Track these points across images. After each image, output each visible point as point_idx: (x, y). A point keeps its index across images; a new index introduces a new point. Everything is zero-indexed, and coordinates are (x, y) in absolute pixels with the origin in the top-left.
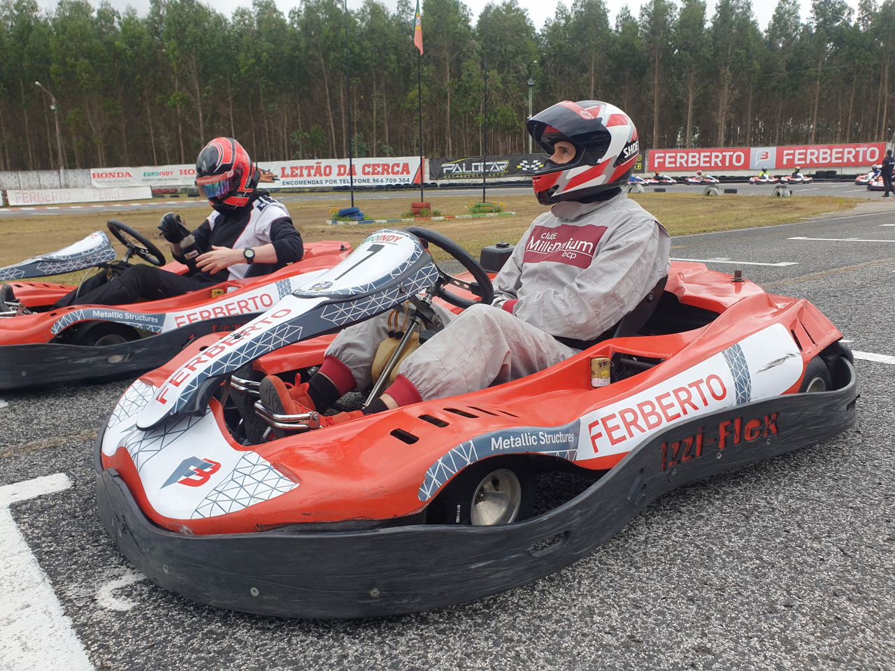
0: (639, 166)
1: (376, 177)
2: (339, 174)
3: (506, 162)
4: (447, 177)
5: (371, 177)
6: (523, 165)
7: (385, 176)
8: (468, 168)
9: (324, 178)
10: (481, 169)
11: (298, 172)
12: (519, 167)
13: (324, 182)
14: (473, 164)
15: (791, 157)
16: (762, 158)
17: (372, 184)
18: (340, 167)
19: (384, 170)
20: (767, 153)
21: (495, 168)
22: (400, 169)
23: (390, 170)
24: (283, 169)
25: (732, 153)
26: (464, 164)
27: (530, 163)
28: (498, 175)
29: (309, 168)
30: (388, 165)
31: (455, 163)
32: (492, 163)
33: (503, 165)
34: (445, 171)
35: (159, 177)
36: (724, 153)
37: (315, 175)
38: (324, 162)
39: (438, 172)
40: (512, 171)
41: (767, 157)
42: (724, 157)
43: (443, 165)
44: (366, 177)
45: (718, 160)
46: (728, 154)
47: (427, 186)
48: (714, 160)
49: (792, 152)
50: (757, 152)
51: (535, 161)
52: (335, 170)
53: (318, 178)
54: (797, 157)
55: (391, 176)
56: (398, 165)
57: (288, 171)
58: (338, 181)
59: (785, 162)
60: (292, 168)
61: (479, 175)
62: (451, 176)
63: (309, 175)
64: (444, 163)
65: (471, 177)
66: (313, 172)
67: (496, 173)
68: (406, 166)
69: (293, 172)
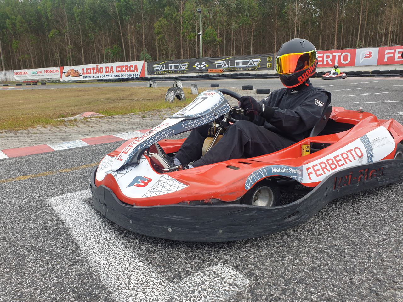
0: (270, 65)
1: (123, 73)
2: (106, 72)
3: (187, 64)
4: (156, 73)
5: (120, 73)
6: (197, 65)
7: (126, 73)
8: (167, 68)
9: (100, 74)
10: (173, 68)
11: (89, 71)
12: (194, 67)
13: (100, 76)
14: (169, 65)
15: (392, 55)
16: (366, 57)
17: (121, 77)
18: (106, 68)
19: (126, 69)
20: (370, 53)
21: (181, 68)
22: (133, 69)
23: (129, 69)
24: (83, 69)
25: (340, 54)
26: (165, 65)
27: (201, 64)
28: (183, 72)
29: (93, 69)
30: (127, 66)
31: (160, 65)
32: (179, 64)
33: (185, 65)
34: (155, 70)
35: (38, 74)
36: (334, 54)
37: (96, 73)
38: (100, 65)
39: (151, 70)
40: (190, 69)
41: (370, 56)
42: (334, 57)
43: (154, 66)
44: (118, 74)
45: (329, 60)
46: (337, 55)
47: (146, 79)
48: (325, 59)
49: (393, 51)
50: (361, 52)
51: (203, 63)
52: (104, 70)
53: (97, 74)
54: (397, 55)
55: (129, 73)
56: (132, 66)
57: (85, 71)
58: (106, 76)
59: (386, 60)
60: (86, 69)
61: (173, 72)
62: (158, 73)
63: (94, 73)
64: (154, 65)
65: (169, 74)
66: (95, 71)
67: (181, 71)
68: (136, 66)
69: (87, 71)
